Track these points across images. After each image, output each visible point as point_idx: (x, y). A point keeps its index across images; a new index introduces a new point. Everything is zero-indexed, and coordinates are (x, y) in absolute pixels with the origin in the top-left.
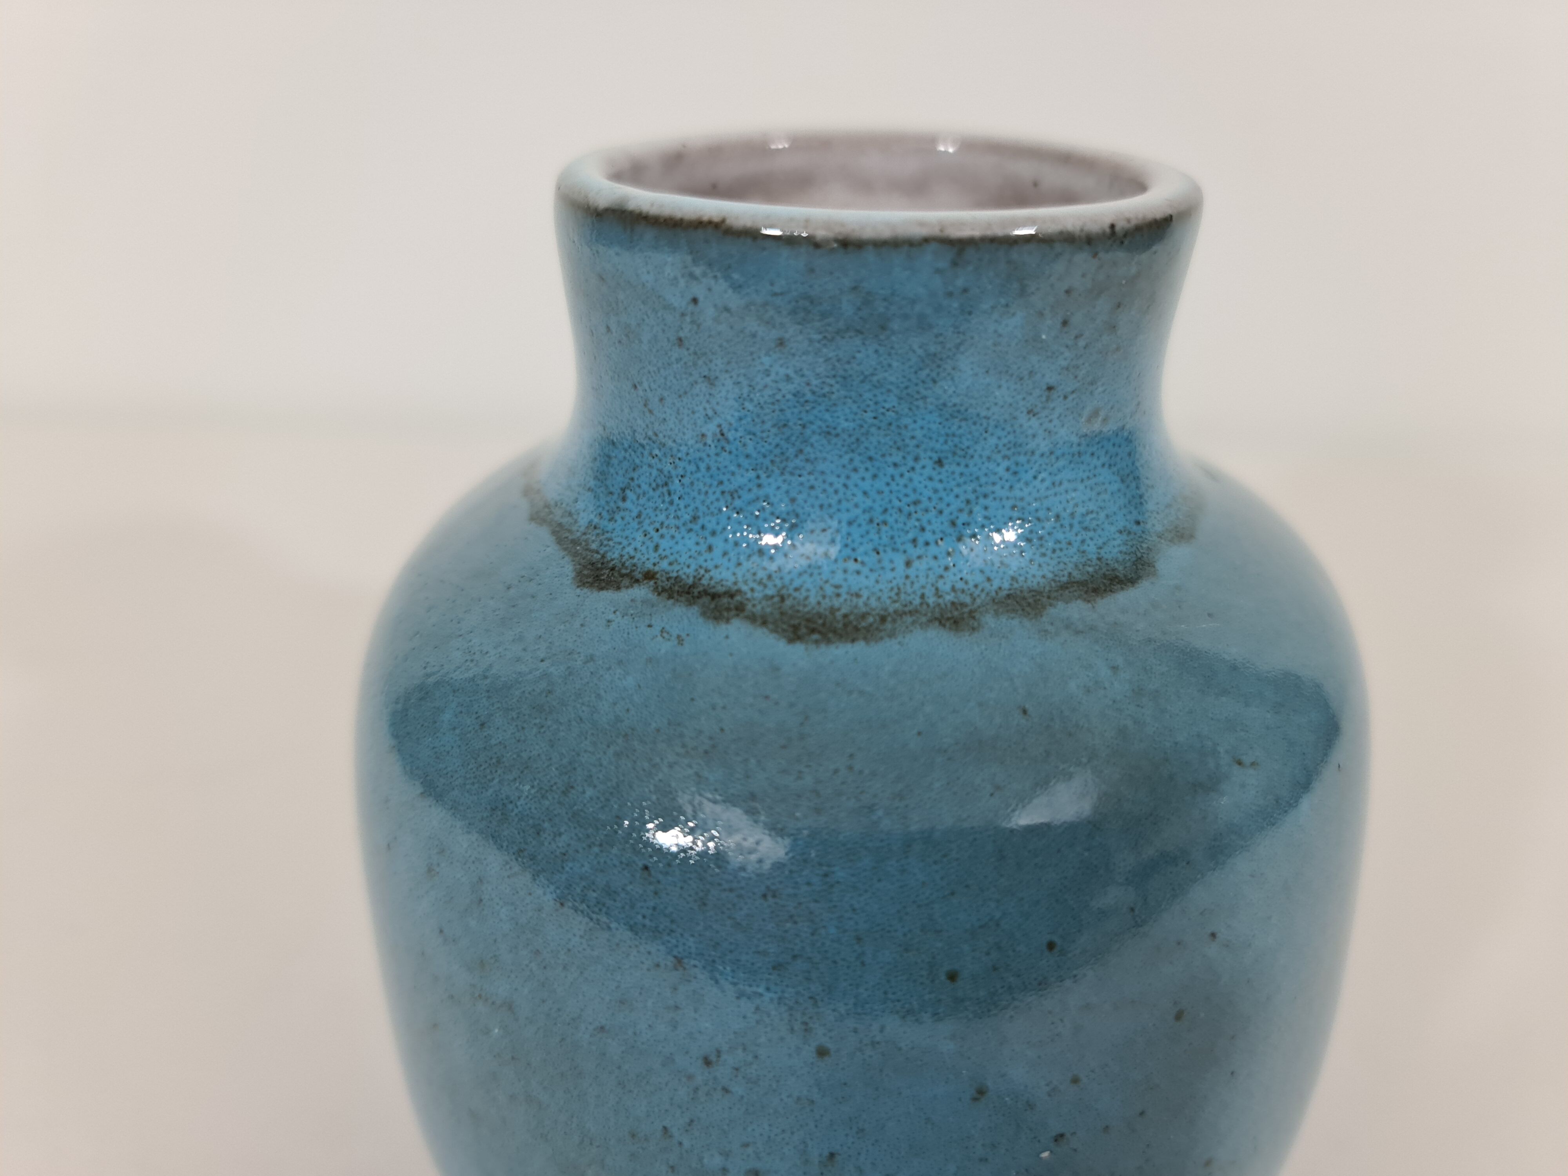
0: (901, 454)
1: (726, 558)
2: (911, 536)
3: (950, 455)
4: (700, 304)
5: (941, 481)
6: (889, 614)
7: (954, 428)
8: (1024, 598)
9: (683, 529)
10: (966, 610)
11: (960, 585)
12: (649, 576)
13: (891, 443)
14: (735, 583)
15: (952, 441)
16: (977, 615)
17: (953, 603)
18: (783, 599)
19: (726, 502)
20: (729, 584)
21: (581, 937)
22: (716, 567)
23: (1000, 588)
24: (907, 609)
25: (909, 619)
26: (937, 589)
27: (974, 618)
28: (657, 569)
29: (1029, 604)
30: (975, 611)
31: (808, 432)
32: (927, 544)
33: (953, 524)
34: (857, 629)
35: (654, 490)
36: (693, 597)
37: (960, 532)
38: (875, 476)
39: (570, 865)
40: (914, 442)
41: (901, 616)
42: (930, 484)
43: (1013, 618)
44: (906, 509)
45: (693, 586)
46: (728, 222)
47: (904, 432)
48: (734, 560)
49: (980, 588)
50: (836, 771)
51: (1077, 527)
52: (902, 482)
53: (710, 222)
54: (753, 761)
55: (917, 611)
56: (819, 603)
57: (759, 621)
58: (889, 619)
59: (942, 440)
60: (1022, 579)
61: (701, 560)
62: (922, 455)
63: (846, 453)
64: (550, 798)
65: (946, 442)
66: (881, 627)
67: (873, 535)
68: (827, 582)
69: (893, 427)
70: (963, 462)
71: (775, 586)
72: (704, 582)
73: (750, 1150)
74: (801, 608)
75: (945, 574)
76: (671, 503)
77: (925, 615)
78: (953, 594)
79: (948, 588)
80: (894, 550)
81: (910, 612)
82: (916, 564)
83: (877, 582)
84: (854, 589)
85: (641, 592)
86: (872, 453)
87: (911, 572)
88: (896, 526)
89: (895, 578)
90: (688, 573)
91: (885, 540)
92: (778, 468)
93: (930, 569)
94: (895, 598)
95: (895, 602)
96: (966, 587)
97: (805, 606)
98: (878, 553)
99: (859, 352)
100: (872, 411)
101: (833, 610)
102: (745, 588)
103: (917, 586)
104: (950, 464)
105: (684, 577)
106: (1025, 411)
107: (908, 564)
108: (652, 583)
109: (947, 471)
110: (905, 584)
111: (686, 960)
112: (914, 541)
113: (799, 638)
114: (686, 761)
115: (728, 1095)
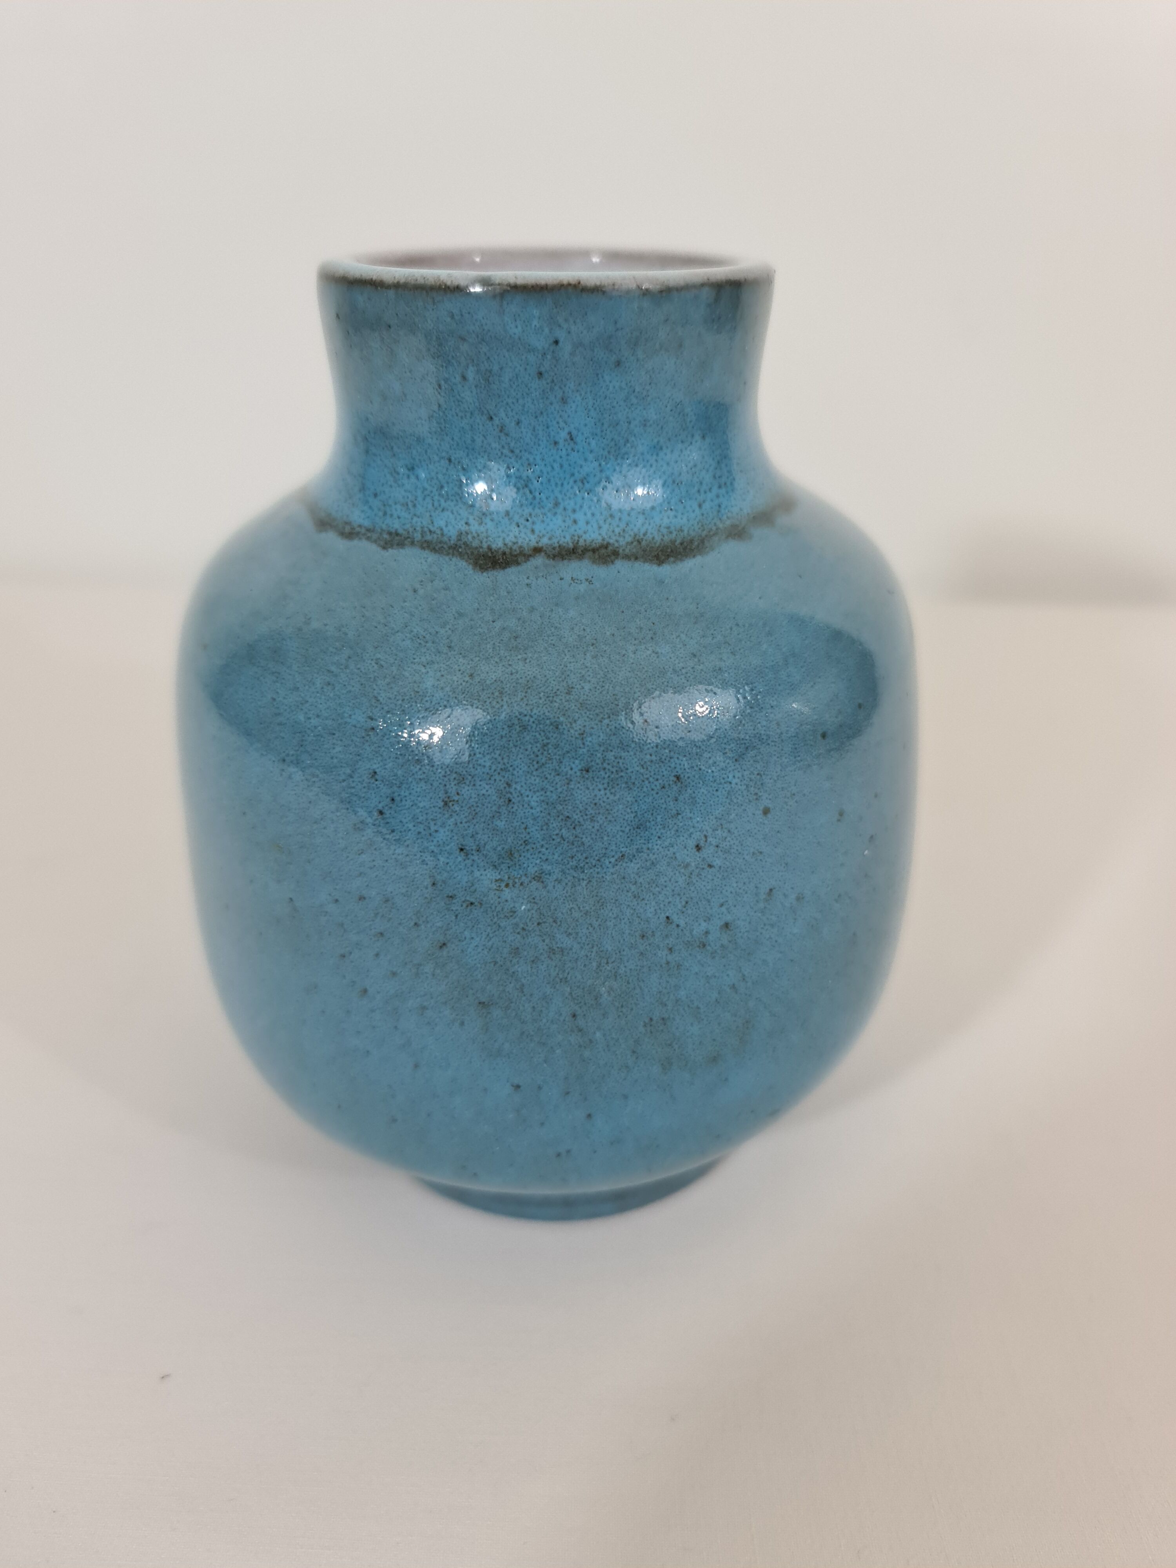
4: (560, 344)
8: (762, 517)
9: (549, 514)
10: (740, 528)
11: (730, 514)
12: (537, 550)
14: (603, 540)
16: (747, 529)
18: (639, 542)
19: (579, 488)
20: (599, 541)
22: (585, 533)
23: (749, 513)
24: (711, 532)
25: (715, 538)
26: (721, 519)
27: (746, 531)
28: (541, 544)
29: (766, 520)
30: (745, 527)
31: (632, 426)
32: (706, 492)
34: (691, 549)
35: (517, 492)
36: (580, 555)
38: (672, 451)
39: (589, 739)
41: (710, 537)
43: (763, 528)
45: (575, 548)
46: (582, 282)
47: (687, 418)
48: (595, 526)
53: (569, 285)
54: (683, 636)
55: (717, 533)
56: (662, 540)
57: (633, 558)
61: (572, 531)
62: (695, 433)
63: (656, 437)
64: (558, 700)
66: (704, 545)
68: (660, 526)
69: (682, 415)
70: (714, 435)
71: (630, 535)
72: (581, 543)
73: (723, 909)
74: (653, 545)
76: (534, 498)
77: (722, 534)
80: (690, 499)
81: (713, 534)
82: (704, 505)
83: (689, 520)
84: (678, 527)
85: (539, 560)
86: (670, 435)
87: (704, 511)
89: (697, 516)
90: (567, 540)
92: (613, 456)
93: (712, 508)
94: (702, 527)
95: (703, 529)
97: (655, 543)
98: (683, 502)
99: (666, 364)
101: (673, 542)
102: (611, 541)
103: (710, 519)
105: (565, 544)
107: (700, 506)
108: (543, 554)
110: (703, 519)
111: (682, 776)
112: (699, 491)
113: (663, 563)
114: (643, 647)
115: (711, 870)
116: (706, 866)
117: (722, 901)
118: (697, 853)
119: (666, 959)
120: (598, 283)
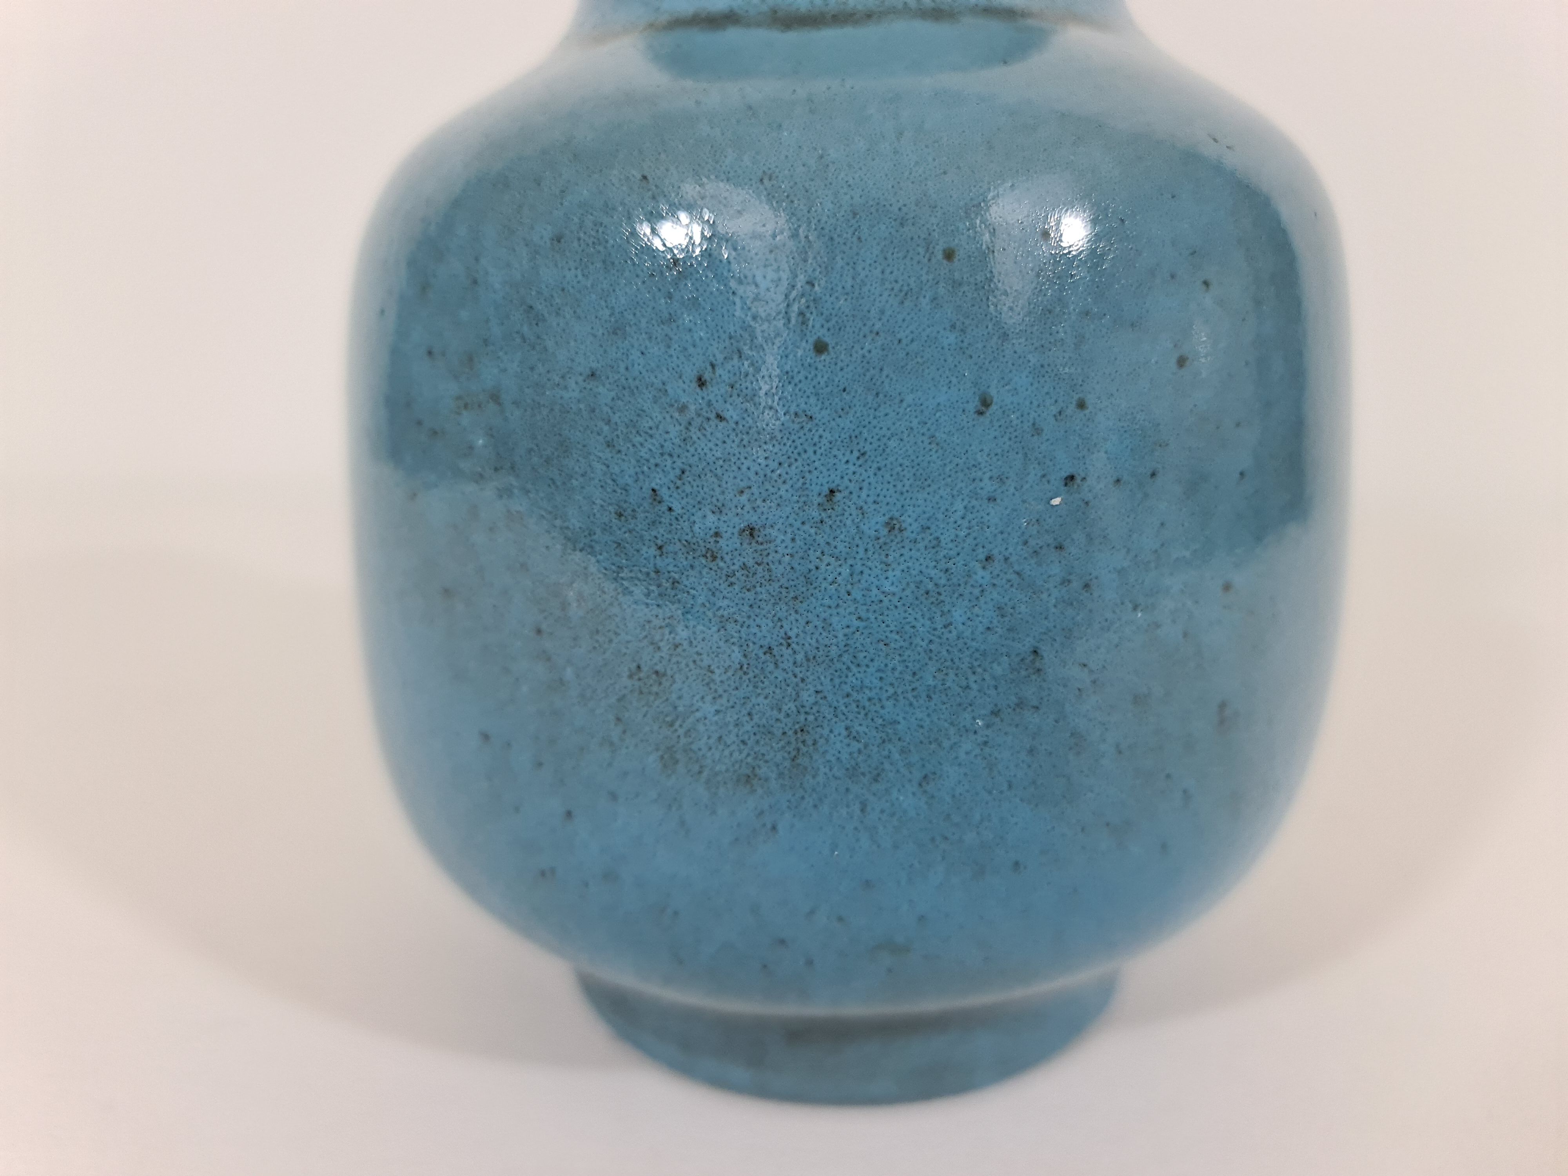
8: (999, 13)
10: (946, 11)
14: (731, 10)
16: (956, 15)
17: (933, 7)
18: (776, 11)
20: (725, 11)
22: (714, 5)
23: (977, 5)
24: (891, 10)
25: (893, 15)
27: (953, 16)
29: (1003, 15)
30: (954, 13)
34: (845, 20)
41: (886, 13)
43: (989, 19)
55: (900, 11)
56: (809, 10)
57: (755, 25)
58: (875, 15)
66: (868, 19)
71: (769, 6)
72: (702, 14)
74: (792, 14)
77: (908, 13)
78: (932, 3)
81: (894, 11)
90: (689, 12)
95: (880, 6)
97: (796, 12)
101: (822, 12)
102: (739, 10)
113: (792, 29)
115: (722, 425)
116: (712, 416)
117: (743, 485)
118: (698, 390)
119: (655, 564)
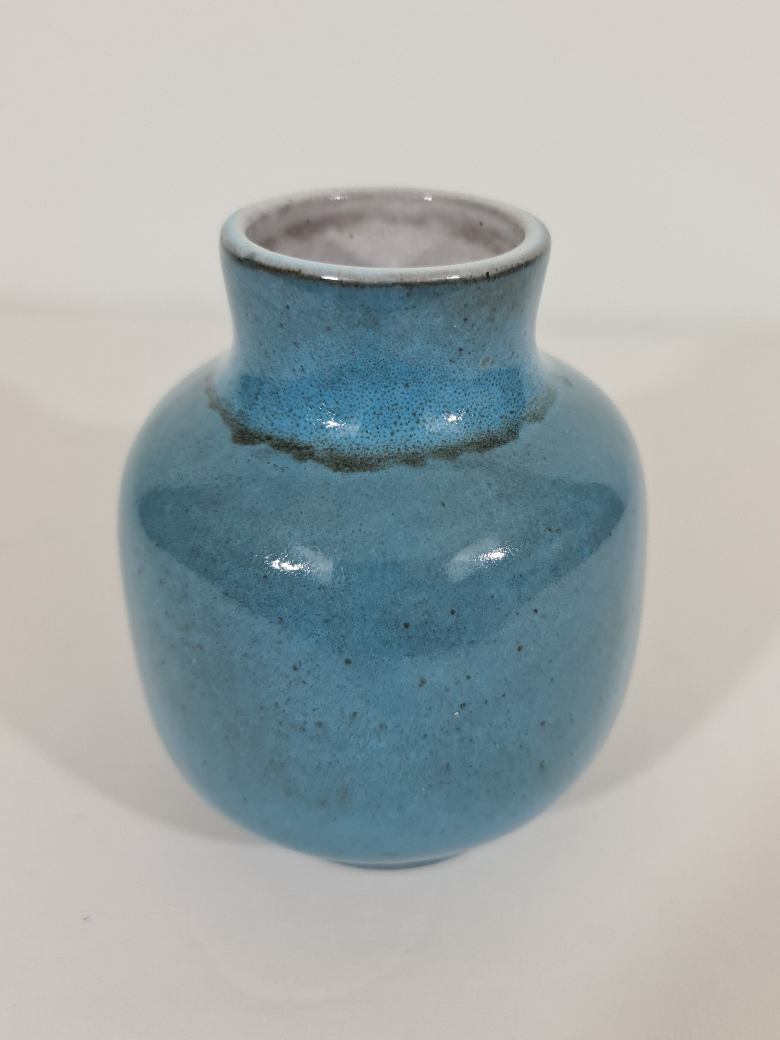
0: (388, 381)
1: (305, 430)
2: (394, 420)
3: (412, 382)
4: (290, 309)
5: (408, 394)
6: (383, 458)
7: (413, 369)
8: (448, 451)
9: (285, 415)
10: (419, 456)
11: (417, 444)
12: (269, 438)
13: (383, 376)
14: (310, 443)
15: (413, 375)
16: (424, 459)
17: (413, 453)
18: (332, 450)
19: (306, 402)
20: (307, 443)
21: (235, 610)
22: (301, 434)
23: (437, 446)
24: (391, 456)
25: (392, 461)
26: (406, 446)
27: (423, 460)
28: (272, 434)
29: (450, 454)
30: (424, 457)
31: (344, 370)
32: (401, 424)
33: (414, 415)
34: (366, 465)
35: (271, 395)
36: (290, 449)
37: (418, 418)
38: (376, 392)
39: (230, 576)
40: (394, 376)
41: (388, 459)
42: (403, 396)
43: (441, 460)
44: (391, 408)
45: (289, 444)
46: (302, 272)
47: (389, 371)
48: (309, 431)
49: (427, 446)
50: (353, 532)
51: (477, 415)
52: (389, 394)
53: (294, 272)
54: (315, 527)
55: (396, 457)
56: (349, 453)
57: (321, 461)
58: (382, 460)
59: (407, 375)
60: (447, 441)
61: (293, 431)
62: (398, 382)
63: (362, 380)
64: (220, 545)
65: (410, 376)
66: (378, 464)
67: (375, 420)
68: (353, 442)
69: (384, 369)
70: (418, 385)
71: (329, 444)
72: (295, 441)
73: (316, 712)
74: (340, 455)
75: (410, 439)
76: (280, 402)
77: (400, 458)
78: (413, 448)
79: (411, 445)
80: (385, 427)
81: (393, 457)
82: (396, 434)
83: (377, 442)
84: (366, 446)
85: (264, 446)
86: (374, 381)
87: (394, 438)
88: (386, 416)
89: (386, 441)
90: (287, 436)
91: (381, 422)
92: (330, 387)
93: (403, 436)
94: (386, 450)
95: (385, 452)
96: (420, 445)
97: (342, 454)
98: (378, 429)
99: (365, 334)
100: (373, 361)
101: (356, 456)
102: (314, 445)
103: (396, 444)
104: (412, 386)
105: (285, 439)
106: (449, 360)
107: (392, 434)
108: (270, 442)
109: (411, 389)
110: (390, 444)
111: (284, 619)
112: (395, 423)
113: (339, 470)
114: (284, 527)
115: (305, 685)
116: (301, 681)
117: (314, 707)
118: (294, 671)
119: (278, 728)
120: (312, 274)
